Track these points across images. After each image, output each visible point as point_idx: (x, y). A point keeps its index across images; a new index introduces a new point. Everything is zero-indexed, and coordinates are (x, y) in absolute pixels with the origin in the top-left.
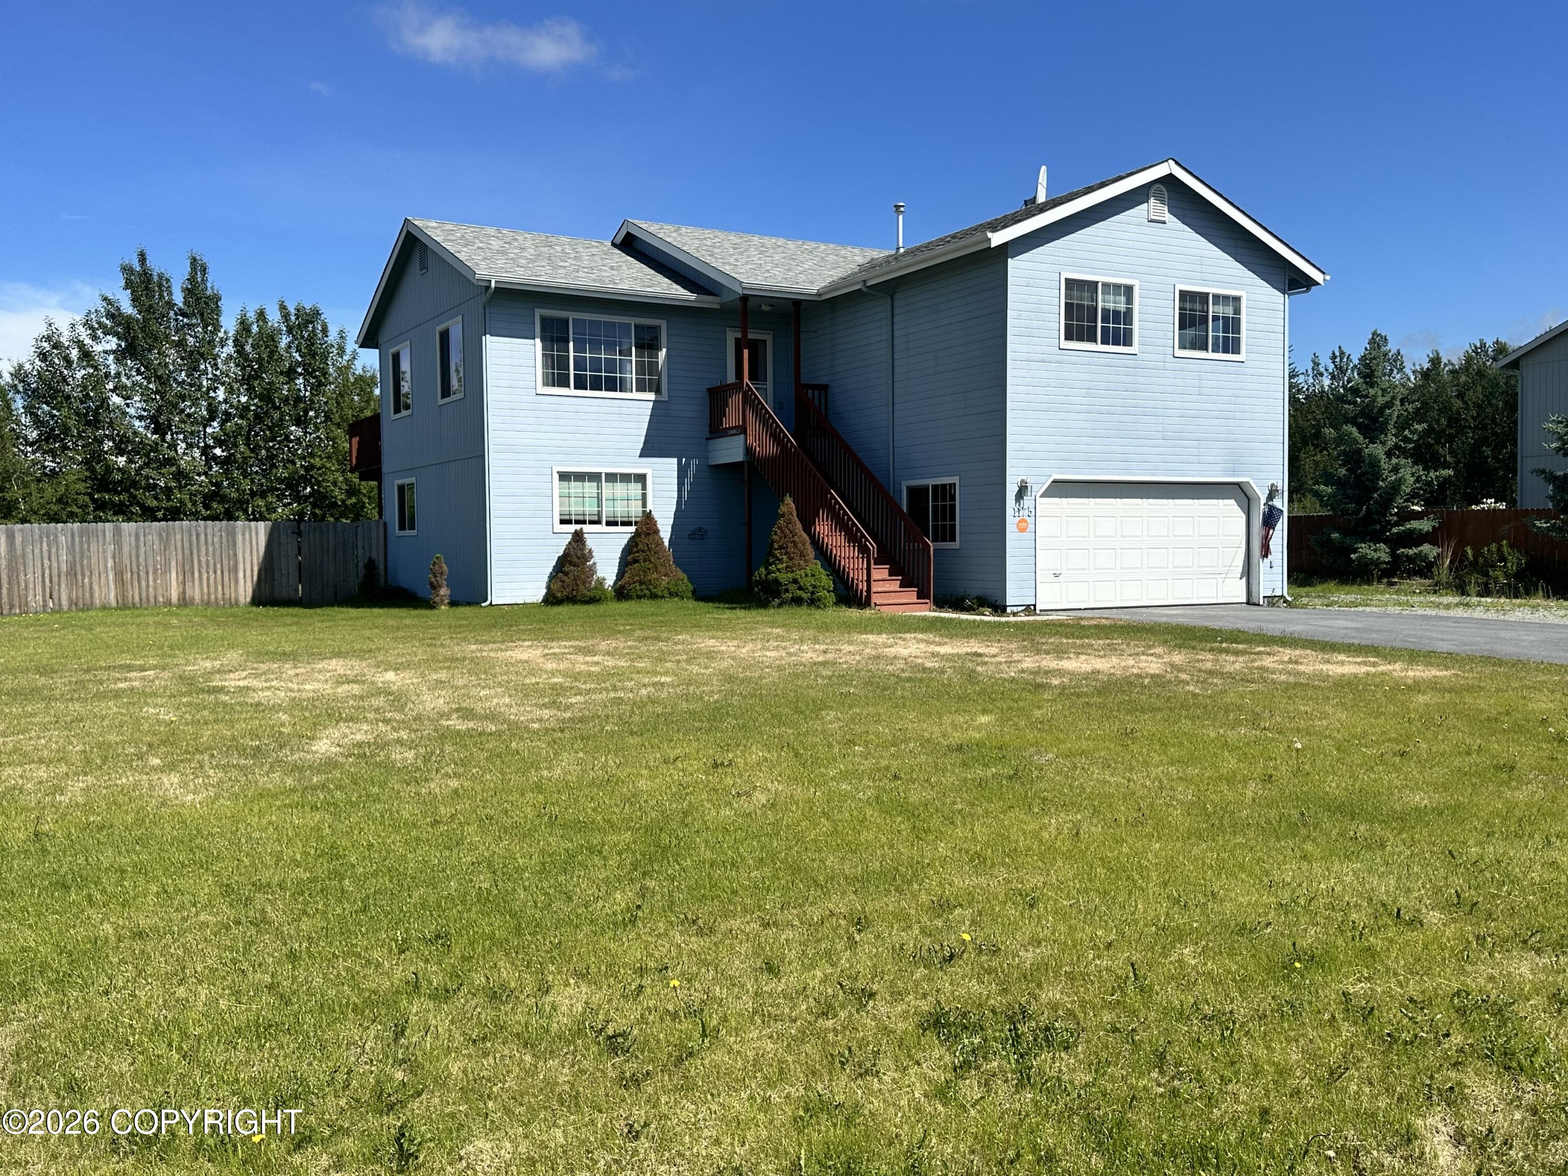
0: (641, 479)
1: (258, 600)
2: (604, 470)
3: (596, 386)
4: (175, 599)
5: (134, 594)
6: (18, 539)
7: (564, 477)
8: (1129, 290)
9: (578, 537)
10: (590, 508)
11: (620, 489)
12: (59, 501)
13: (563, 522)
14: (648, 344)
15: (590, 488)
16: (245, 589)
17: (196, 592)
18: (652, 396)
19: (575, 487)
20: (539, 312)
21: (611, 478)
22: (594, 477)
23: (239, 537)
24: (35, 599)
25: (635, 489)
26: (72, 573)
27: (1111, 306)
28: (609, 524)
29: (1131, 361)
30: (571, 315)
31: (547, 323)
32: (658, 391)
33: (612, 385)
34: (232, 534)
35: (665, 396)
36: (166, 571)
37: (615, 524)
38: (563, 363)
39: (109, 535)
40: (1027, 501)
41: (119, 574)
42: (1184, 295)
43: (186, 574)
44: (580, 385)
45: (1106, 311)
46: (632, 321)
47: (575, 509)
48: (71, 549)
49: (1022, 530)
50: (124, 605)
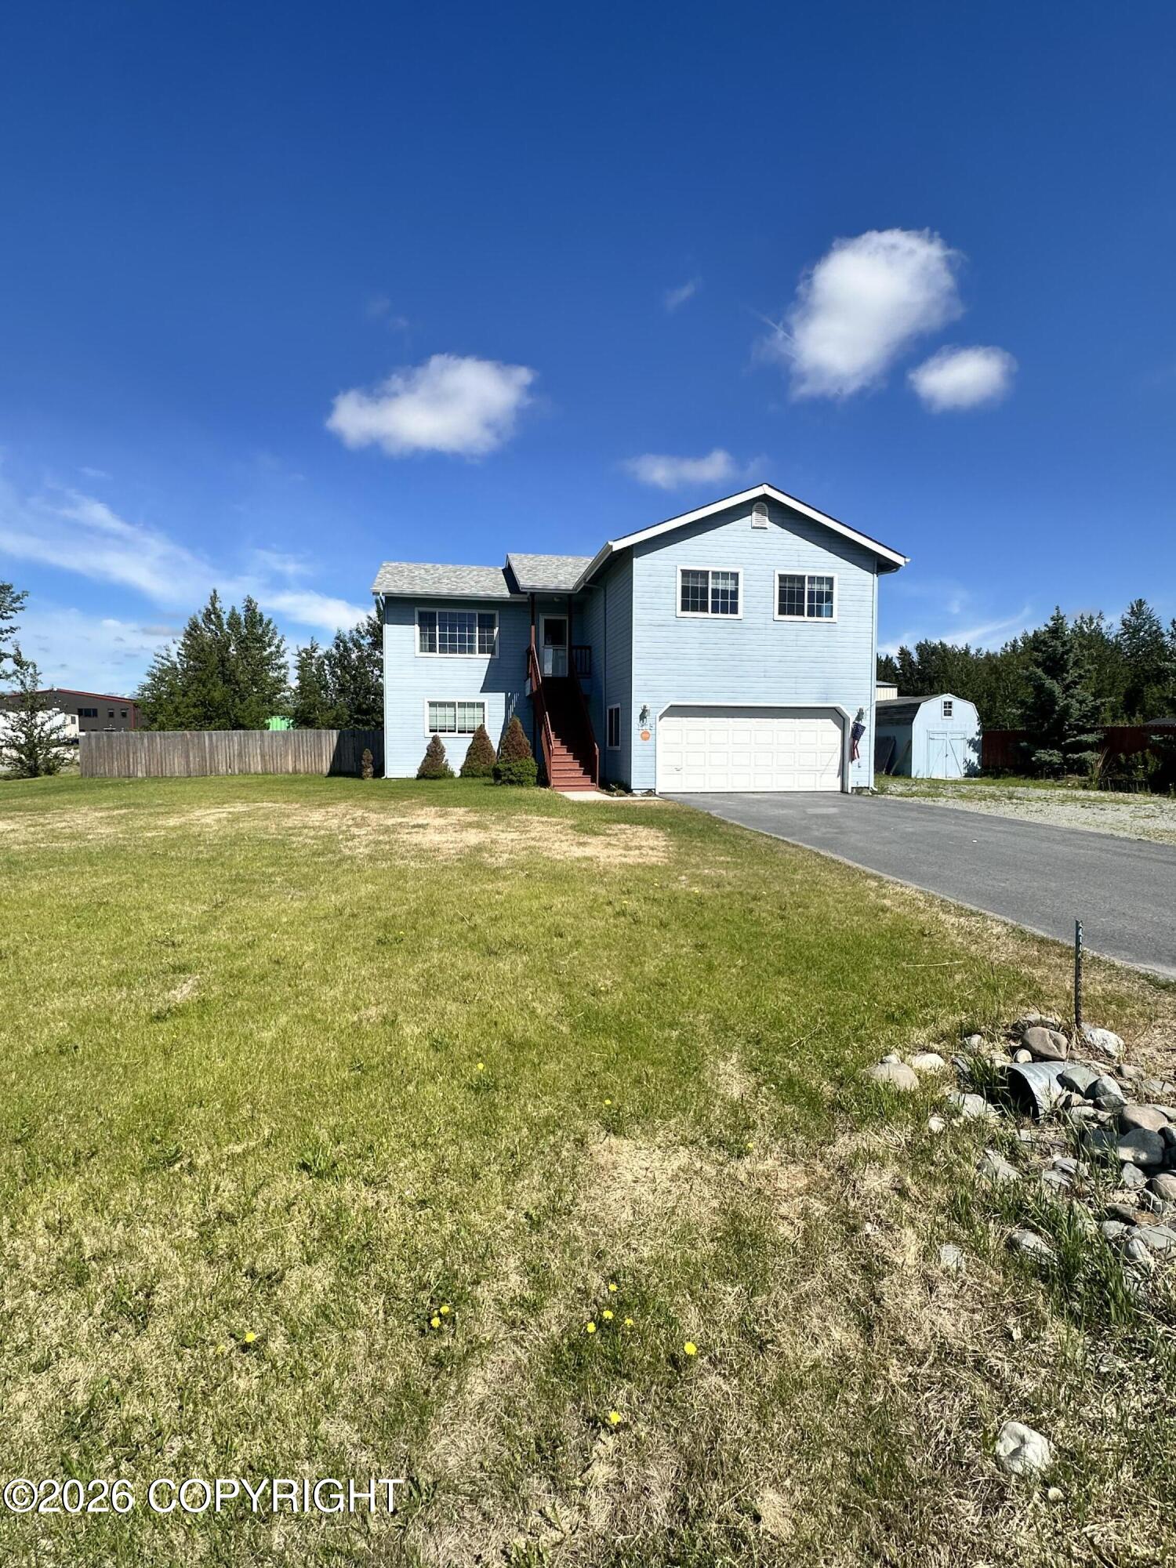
0: (482, 705)
1: (333, 773)
2: (457, 700)
3: (453, 650)
4: (291, 770)
5: (270, 768)
6: (214, 738)
7: (432, 704)
8: (735, 576)
9: (435, 740)
10: (449, 723)
11: (468, 712)
12: (334, 719)
13: (431, 731)
14: (486, 623)
15: (449, 711)
16: (326, 767)
17: (301, 767)
18: (489, 656)
19: (440, 711)
20: (417, 610)
21: (462, 705)
22: (452, 705)
23: (323, 739)
24: (222, 769)
25: (478, 712)
26: (240, 755)
27: (720, 587)
28: (460, 732)
29: (736, 624)
30: (437, 610)
31: (421, 615)
32: (493, 652)
33: (462, 650)
34: (319, 736)
35: (497, 656)
36: (287, 755)
37: (464, 732)
38: (432, 638)
39: (258, 737)
40: (649, 720)
41: (263, 756)
42: (782, 578)
43: (296, 759)
44: (443, 649)
45: (715, 592)
46: (476, 612)
47: (440, 723)
48: (240, 744)
49: (645, 739)
50: (265, 773)
